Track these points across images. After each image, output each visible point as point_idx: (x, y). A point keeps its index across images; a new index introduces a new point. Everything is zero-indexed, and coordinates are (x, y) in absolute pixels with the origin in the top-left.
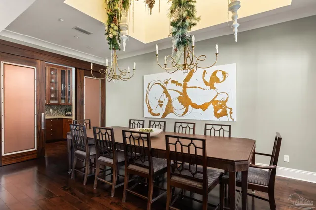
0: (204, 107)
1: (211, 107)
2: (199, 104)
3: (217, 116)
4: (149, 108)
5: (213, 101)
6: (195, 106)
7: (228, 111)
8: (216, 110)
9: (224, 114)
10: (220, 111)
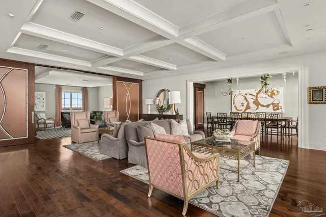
0: (268, 106)
1: (271, 106)
2: (265, 105)
3: (274, 110)
4: (235, 107)
5: (273, 104)
6: (263, 106)
7: (280, 108)
8: (274, 107)
9: (278, 109)
10: (276, 108)
